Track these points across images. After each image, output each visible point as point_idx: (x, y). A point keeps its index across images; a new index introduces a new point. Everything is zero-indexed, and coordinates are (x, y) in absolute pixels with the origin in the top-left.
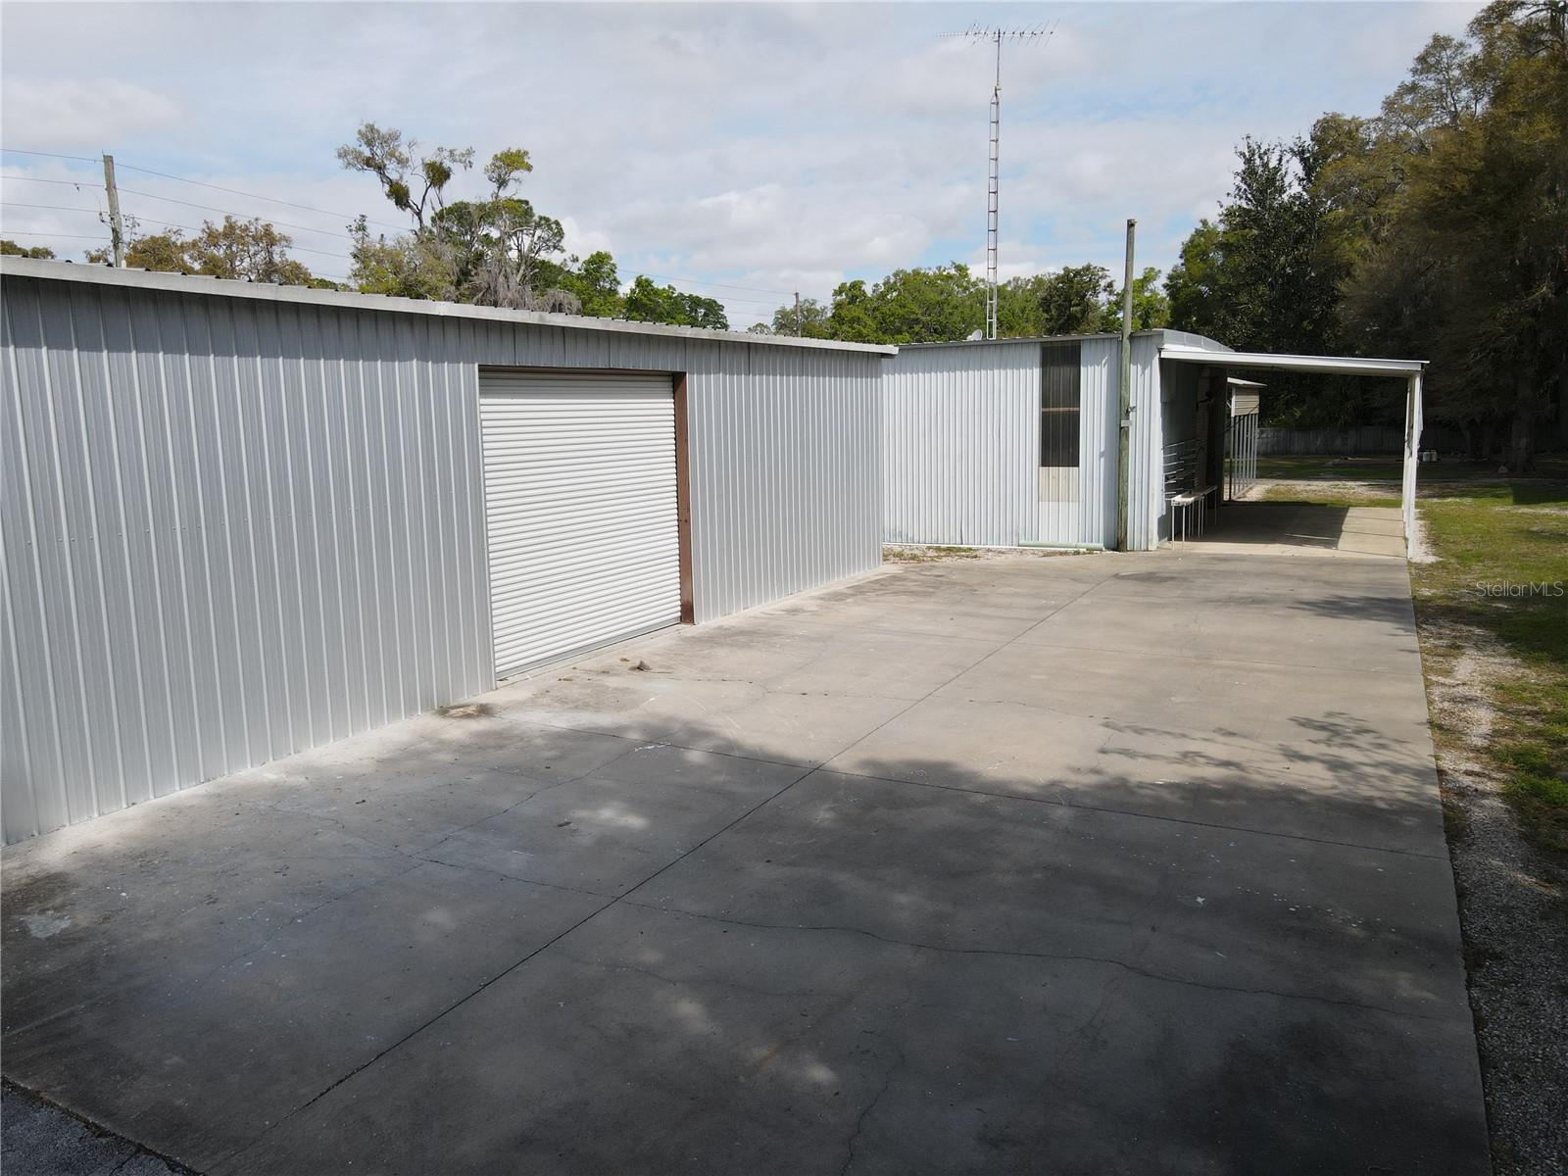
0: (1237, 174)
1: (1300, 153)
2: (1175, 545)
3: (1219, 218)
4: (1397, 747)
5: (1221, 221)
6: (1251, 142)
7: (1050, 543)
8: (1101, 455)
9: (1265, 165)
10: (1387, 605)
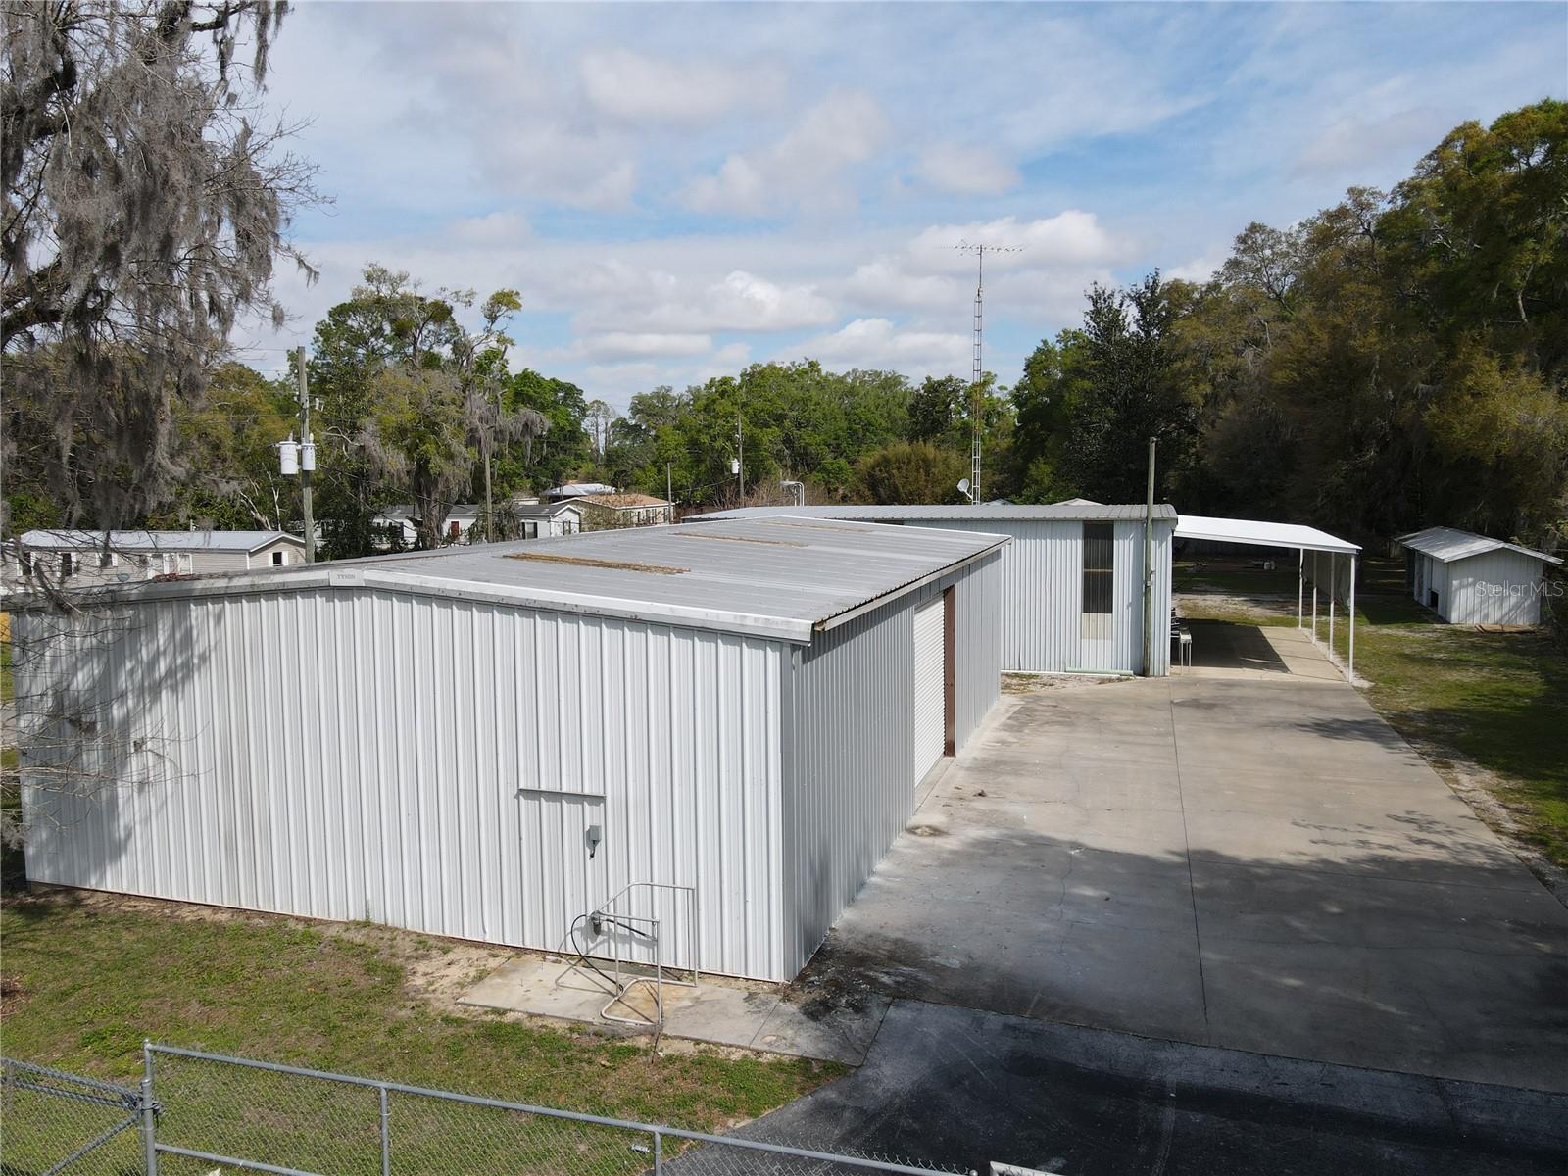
0: (1087, 313)
1: (1137, 299)
2: (1176, 669)
3: (1056, 339)
4: (1462, 832)
5: (1058, 341)
6: (1098, 288)
7: (1090, 670)
8: (1129, 605)
9: (1110, 308)
10: (1357, 726)
